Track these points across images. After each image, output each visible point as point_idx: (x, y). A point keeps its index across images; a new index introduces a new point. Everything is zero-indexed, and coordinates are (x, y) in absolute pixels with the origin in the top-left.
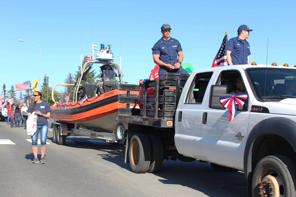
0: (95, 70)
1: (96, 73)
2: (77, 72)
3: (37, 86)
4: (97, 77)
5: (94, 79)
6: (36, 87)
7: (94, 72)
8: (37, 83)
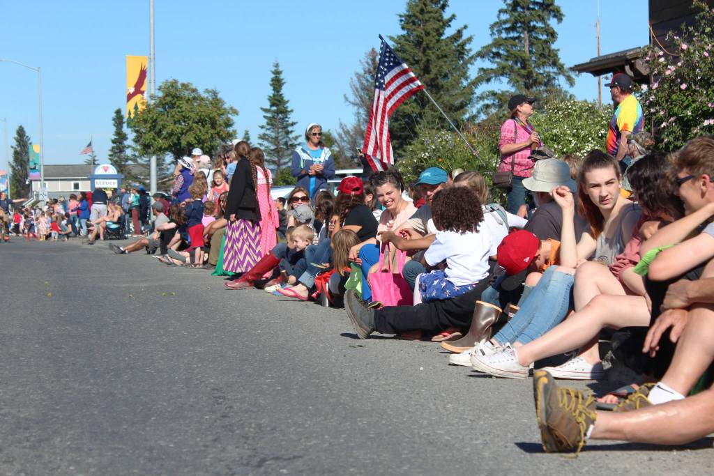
0: (465, 27)
1: (470, 39)
3: (145, 87)
4: (481, 55)
5: (466, 63)
6: (142, 93)
7: (466, 35)
8: (143, 74)
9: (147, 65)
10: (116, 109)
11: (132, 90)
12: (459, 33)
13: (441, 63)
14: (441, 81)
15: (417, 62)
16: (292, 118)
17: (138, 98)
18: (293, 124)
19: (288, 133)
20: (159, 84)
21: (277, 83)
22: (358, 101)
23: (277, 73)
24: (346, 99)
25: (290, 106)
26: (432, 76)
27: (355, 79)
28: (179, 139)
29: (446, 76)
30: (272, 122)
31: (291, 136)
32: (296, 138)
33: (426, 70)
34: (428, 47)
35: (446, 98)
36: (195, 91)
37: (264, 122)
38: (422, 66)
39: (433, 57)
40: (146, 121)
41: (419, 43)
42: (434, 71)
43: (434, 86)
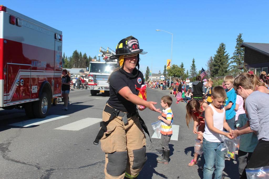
1: (229, 56)
2: (215, 55)
3: (170, 65)
4: (231, 58)
5: (228, 60)
7: (228, 55)
8: (170, 62)
9: (170, 61)
10: (165, 65)
11: (168, 65)
12: (227, 54)
13: (223, 60)
14: (223, 63)
15: (219, 59)
16: (196, 68)
17: (169, 67)
18: (196, 69)
19: (195, 71)
20: (172, 65)
21: (194, 62)
22: (208, 66)
23: (194, 60)
24: (206, 65)
25: (196, 66)
26: (222, 62)
27: (208, 62)
28: (175, 74)
29: (224, 62)
30: (192, 69)
31: (196, 71)
32: (196, 72)
33: (221, 61)
34: (221, 57)
35: (224, 66)
36: (178, 66)
37: (191, 68)
38: (220, 60)
39: (222, 59)
40: (170, 71)
41: (219, 56)
42: (222, 61)
43: (222, 64)
